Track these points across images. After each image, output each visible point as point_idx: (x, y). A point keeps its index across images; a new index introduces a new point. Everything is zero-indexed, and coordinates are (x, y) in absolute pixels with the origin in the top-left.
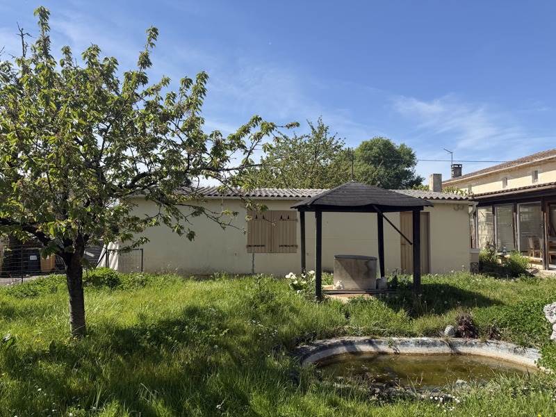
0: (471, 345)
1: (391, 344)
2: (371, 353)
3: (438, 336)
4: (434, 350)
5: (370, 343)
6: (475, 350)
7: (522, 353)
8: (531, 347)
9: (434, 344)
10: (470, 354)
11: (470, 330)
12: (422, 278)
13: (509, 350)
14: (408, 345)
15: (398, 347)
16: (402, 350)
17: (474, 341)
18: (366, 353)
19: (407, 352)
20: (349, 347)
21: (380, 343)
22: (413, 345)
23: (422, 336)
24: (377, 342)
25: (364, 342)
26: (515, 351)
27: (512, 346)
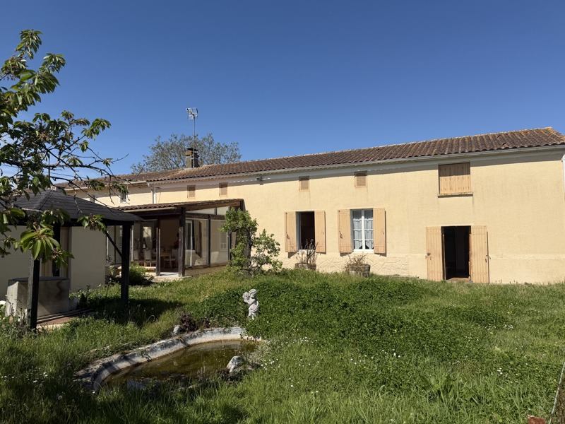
0: (195, 337)
1: (143, 353)
2: (128, 367)
3: (171, 337)
4: (174, 348)
5: (126, 358)
6: (198, 340)
7: (229, 332)
8: (232, 326)
9: (173, 344)
10: (195, 345)
11: (191, 326)
12: (130, 289)
13: (220, 332)
14: (156, 351)
15: (149, 355)
16: (153, 356)
17: (196, 332)
18: (124, 369)
19: (157, 356)
20: (109, 368)
21: (133, 356)
22: (159, 349)
23: (159, 340)
24: (131, 356)
25: (120, 360)
26: (225, 332)
27: (220, 329)
